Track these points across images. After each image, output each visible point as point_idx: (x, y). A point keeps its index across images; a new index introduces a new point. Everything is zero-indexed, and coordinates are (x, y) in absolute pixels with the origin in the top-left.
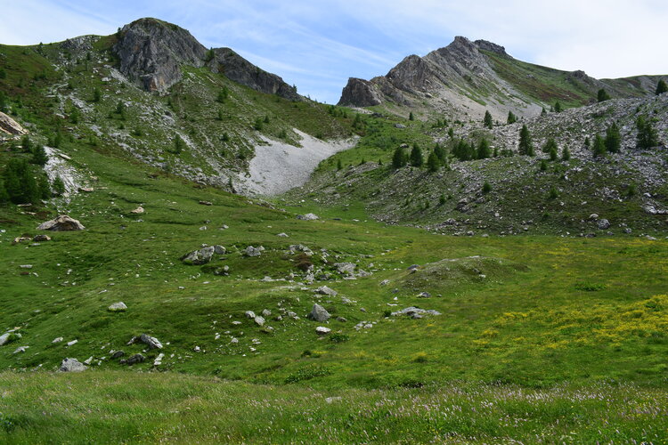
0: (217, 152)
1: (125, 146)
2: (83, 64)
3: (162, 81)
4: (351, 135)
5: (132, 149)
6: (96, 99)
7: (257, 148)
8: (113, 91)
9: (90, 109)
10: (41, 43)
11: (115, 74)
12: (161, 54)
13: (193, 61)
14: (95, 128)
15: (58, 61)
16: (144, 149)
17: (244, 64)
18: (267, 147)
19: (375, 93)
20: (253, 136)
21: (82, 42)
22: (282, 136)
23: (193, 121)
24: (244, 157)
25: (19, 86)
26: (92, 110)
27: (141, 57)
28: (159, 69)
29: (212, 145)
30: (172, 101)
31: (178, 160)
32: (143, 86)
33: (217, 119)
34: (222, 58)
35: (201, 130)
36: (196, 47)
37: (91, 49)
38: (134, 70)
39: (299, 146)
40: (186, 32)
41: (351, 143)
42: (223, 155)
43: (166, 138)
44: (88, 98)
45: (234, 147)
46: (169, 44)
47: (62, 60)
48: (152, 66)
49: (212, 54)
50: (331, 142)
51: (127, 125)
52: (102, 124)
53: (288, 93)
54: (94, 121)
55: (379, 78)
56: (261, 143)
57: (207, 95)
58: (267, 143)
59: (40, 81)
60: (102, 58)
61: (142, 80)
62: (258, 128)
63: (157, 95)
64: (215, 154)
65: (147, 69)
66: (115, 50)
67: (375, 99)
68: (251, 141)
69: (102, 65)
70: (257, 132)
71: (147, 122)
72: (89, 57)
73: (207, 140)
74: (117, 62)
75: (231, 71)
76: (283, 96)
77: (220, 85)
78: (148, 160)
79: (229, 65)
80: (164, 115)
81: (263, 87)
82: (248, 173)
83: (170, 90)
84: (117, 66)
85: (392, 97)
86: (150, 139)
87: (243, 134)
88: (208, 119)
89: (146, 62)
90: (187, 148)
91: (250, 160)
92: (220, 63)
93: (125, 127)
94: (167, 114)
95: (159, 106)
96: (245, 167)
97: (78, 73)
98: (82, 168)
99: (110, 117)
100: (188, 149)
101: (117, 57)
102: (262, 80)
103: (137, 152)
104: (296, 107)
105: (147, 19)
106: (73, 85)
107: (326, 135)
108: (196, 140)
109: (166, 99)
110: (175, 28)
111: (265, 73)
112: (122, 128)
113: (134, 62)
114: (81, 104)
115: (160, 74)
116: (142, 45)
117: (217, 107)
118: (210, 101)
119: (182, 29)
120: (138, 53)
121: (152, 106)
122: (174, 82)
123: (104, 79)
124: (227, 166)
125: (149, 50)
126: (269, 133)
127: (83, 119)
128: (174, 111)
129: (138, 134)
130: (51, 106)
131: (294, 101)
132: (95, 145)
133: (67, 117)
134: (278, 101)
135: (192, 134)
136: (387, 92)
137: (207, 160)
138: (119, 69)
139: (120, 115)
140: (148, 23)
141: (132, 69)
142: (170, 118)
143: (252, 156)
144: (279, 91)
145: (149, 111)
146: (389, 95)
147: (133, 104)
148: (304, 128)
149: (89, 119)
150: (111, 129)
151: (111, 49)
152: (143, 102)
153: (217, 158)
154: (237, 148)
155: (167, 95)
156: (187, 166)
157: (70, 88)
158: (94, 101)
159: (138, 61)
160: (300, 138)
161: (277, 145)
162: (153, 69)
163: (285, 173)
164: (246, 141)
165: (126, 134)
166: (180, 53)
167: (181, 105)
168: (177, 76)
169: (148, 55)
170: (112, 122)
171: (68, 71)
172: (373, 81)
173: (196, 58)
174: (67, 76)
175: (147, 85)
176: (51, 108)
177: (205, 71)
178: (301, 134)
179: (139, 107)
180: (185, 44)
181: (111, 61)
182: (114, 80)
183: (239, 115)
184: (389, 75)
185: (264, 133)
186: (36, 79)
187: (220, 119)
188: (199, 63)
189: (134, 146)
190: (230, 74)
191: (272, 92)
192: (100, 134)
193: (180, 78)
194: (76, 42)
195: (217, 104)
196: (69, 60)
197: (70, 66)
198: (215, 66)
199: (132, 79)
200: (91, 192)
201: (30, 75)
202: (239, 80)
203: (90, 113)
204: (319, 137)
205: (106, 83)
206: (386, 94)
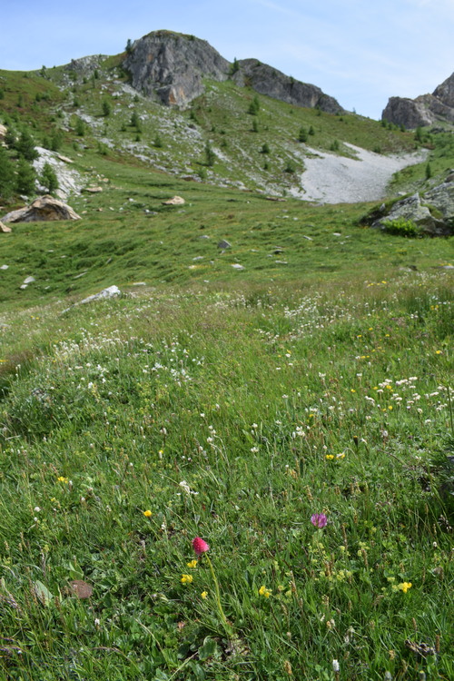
0: (257, 165)
1: (143, 158)
2: (91, 83)
3: (181, 93)
4: (416, 149)
5: (152, 161)
6: (106, 113)
7: (307, 161)
8: (125, 105)
9: (101, 122)
10: (44, 67)
11: (127, 89)
12: (178, 63)
13: (214, 74)
14: (105, 141)
15: (62, 83)
16: (168, 161)
17: (274, 74)
18: (319, 160)
19: (423, 111)
20: (299, 149)
21: (88, 62)
22: (334, 148)
23: (223, 133)
24: (292, 171)
25: (19, 106)
26: (101, 124)
27: (156, 67)
28: (177, 79)
29: (251, 159)
30: (195, 114)
31: (211, 173)
32: (159, 100)
33: (251, 131)
34: (248, 70)
35: (234, 142)
36: (217, 58)
37: (98, 68)
38: (149, 83)
39: (356, 159)
40: (204, 43)
41: (420, 157)
42: (266, 168)
43: (192, 151)
44: (97, 114)
45: (277, 160)
46: (186, 56)
47: (67, 82)
48: (169, 77)
49: (236, 66)
50: (394, 157)
51: (144, 138)
52: (114, 136)
53: (330, 106)
54: (104, 135)
55: (425, 96)
56: (310, 156)
57: (236, 107)
58: (317, 155)
59: (42, 102)
60: (112, 76)
61: (159, 93)
62: (302, 140)
63: (177, 109)
64: (255, 167)
65: (163, 80)
66: (125, 66)
67: (425, 118)
68: (297, 154)
69: (112, 82)
70: (303, 145)
71: (168, 134)
72: (96, 76)
73: (243, 153)
74: (128, 77)
75: (260, 83)
76: (323, 109)
77: (249, 99)
78: (173, 172)
79: (258, 76)
80: (187, 128)
81: (298, 100)
82: (301, 189)
83: (192, 103)
84: (130, 82)
85: (444, 115)
86: (173, 151)
87: (286, 146)
88: (241, 131)
89: (161, 73)
90: (219, 161)
91: (300, 174)
92: (247, 76)
93: (141, 139)
94: (191, 127)
95: (180, 119)
96: (297, 182)
97: (84, 92)
98: (87, 171)
99: (124, 130)
100: (222, 162)
101: (129, 73)
102: (297, 92)
103: (159, 164)
104: (341, 120)
105: (159, 32)
106: (79, 103)
107: (385, 150)
108: (229, 153)
109: (188, 113)
110: (192, 38)
111: (300, 83)
112: (138, 140)
113: (148, 73)
114: (88, 119)
115: (179, 84)
116: (156, 53)
117: (249, 119)
118: (240, 113)
119: (199, 40)
120: (152, 63)
121: (172, 120)
122: (195, 95)
123: (114, 94)
124: (273, 181)
125: (164, 58)
126: (318, 145)
127: (90, 133)
128: (198, 124)
129: (158, 146)
130: (53, 120)
131: (337, 115)
132: (105, 154)
133: (71, 130)
134: (319, 115)
135: (224, 146)
136: (438, 110)
137: (247, 174)
138: (131, 84)
139: (134, 129)
140: (162, 35)
141: (146, 81)
142: (195, 131)
143: (302, 170)
144: (319, 103)
145: (169, 122)
146: (440, 114)
147: (150, 117)
148: (356, 142)
149: (99, 132)
150: (125, 141)
151: (121, 66)
152: (162, 115)
153: (260, 172)
154: (282, 161)
155: (188, 109)
156: (224, 179)
157: (76, 105)
158: (102, 116)
159: (153, 72)
160: (355, 152)
161: (330, 157)
162: (170, 78)
163: (349, 187)
164: (292, 154)
165: (142, 146)
166: (199, 65)
167: (205, 118)
168: (198, 88)
169: (163, 65)
170: (126, 134)
171: (74, 91)
172: (419, 99)
173: (218, 71)
174: (72, 95)
175: (164, 98)
176: (53, 123)
177: (229, 84)
178: (355, 148)
179: (157, 120)
180: (204, 55)
181: (121, 77)
182: (125, 95)
183: (277, 127)
184: (436, 93)
185: (311, 145)
186: (38, 100)
187: (255, 131)
188: (222, 77)
189: (155, 158)
190: (258, 87)
191: (309, 106)
192: (111, 146)
193: (202, 91)
194: (82, 63)
195: (249, 116)
196: (75, 80)
197: (76, 86)
198: (240, 78)
199: (146, 93)
200: (98, 192)
201: (32, 97)
202: (270, 93)
203: (99, 127)
204: (377, 151)
205: (116, 98)
206: (436, 113)
